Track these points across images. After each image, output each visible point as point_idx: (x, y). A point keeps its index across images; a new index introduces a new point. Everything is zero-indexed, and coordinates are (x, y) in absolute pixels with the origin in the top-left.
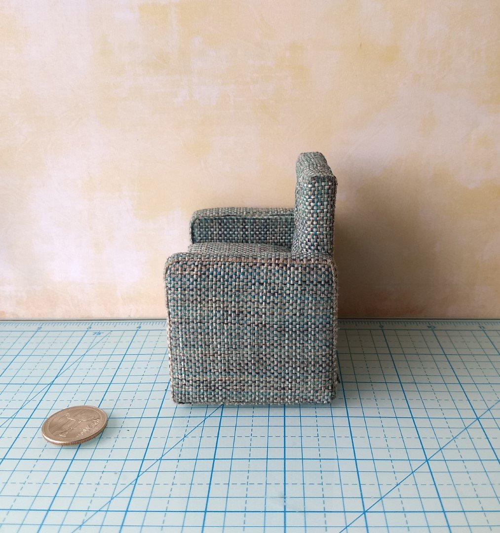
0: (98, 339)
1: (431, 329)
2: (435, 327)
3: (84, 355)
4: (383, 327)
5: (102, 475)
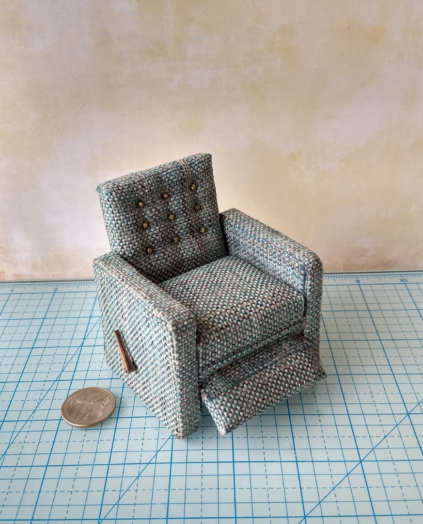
1: (403, 282)
2: (407, 281)
4: (359, 281)
5: (145, 431)
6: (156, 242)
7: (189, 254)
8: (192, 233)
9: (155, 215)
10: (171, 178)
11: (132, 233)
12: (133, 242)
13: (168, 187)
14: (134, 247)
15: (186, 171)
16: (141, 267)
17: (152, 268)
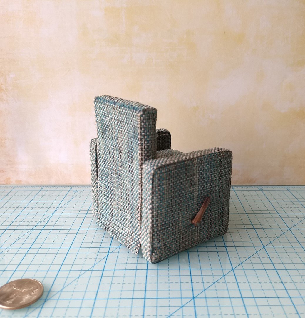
0: (76, 194)
3: (70, 201)
5: (88, 254)
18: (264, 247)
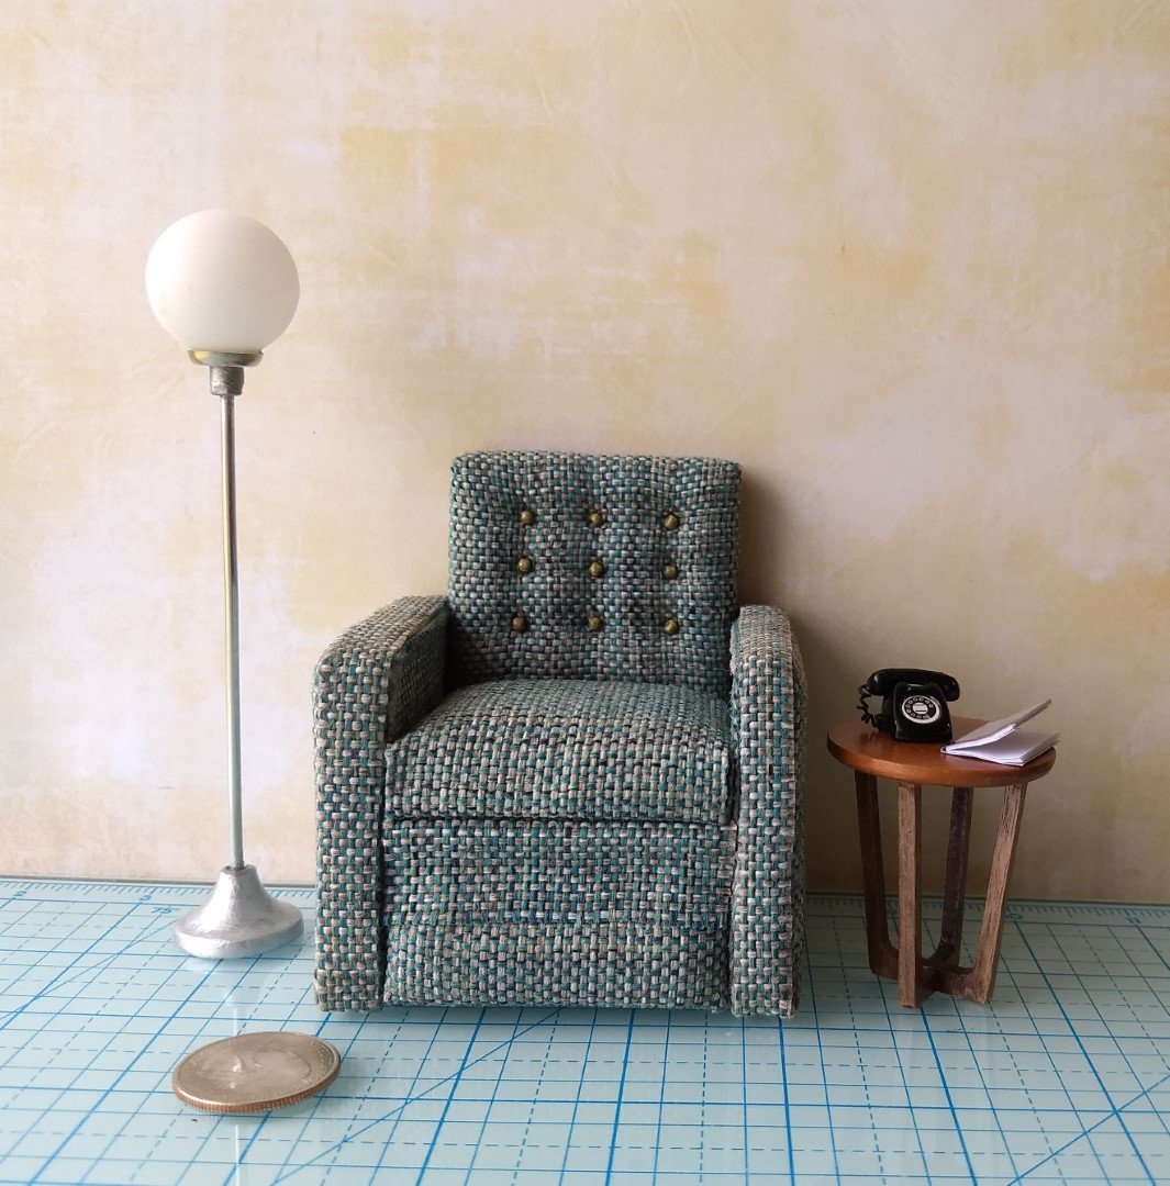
0: (164, 921)
2: (1021, 917)
3: (119, 953)
6: (537, 608)
7: (611, 664)
8: (638, 623)
9: (551, 548)
10: (614, 482)
11: (483, 568)
12: (478, 588)
13: (603, 499)
14: (478, 601)
15: (656, 480)
16: (484, 650)
17: (508, 663)
18: (1116, 1112)
